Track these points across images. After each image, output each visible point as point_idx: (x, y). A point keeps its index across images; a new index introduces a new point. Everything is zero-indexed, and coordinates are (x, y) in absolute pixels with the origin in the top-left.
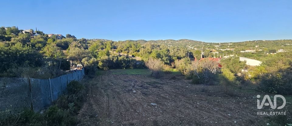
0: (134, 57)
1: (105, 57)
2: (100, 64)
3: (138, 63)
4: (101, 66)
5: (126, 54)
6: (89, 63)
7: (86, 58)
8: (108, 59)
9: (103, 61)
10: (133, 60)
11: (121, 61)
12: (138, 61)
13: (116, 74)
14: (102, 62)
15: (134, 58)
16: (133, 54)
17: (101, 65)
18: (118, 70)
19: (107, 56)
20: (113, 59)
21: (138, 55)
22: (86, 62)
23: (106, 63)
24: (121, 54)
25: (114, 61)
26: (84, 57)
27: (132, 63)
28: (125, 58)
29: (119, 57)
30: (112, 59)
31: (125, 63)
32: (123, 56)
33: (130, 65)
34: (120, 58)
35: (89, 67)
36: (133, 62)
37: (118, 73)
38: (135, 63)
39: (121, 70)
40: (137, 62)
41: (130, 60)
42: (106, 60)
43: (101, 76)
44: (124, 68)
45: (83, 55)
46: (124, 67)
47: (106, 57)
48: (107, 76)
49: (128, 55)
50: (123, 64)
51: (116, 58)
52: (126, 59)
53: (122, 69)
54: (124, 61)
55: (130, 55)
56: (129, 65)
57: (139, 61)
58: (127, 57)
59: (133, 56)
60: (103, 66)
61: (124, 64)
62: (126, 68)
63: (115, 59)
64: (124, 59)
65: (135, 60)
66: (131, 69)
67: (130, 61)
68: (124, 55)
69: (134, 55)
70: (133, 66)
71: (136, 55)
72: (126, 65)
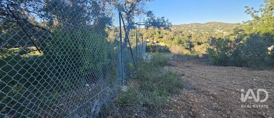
0: (159, 43)
3: (162, 48)
10: (158, 45)
11: (149, 46)
16: (158, 40)
21: (162, 41)
24: (148, 40)
29: (147, 43)
32: (150, 43)
33: (156, 49)
36: (158, 48)
38: (160, 48)
46: (151, 51)
49: (153, 41)
50: (150, 49)
55: (155, 42)
56: (155, 49)
57: (162, 47)
58: (153, 43)
59: (157, 42)
61: (151, 49)
64: (151, 45)
65: (160, 46)
66: (156, 52)
67: (156, 46)
70: (158, 51)
71: (160, 41)
72: (153, 49)
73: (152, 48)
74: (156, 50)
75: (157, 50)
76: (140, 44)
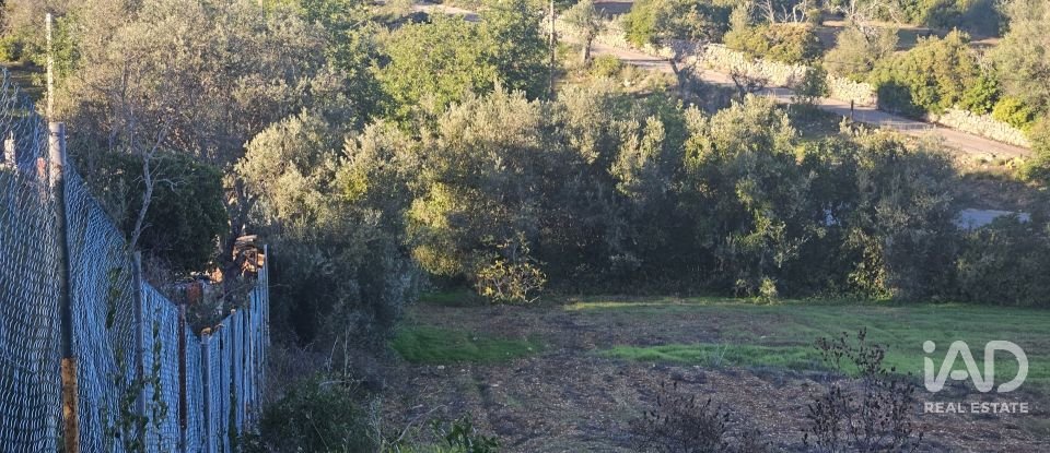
0: (917, 115)
1: (494, 116)
2: (432, 210)
3: (973, 220)
4: (434, 241)
5: (777, 72)
6: (323, 187)
7: (294, 125)
8: (533, 142)
9: (464, 174)
10: (891, 161)
11: (718, 173)
12: (981, 178)
13: (662, 366)
14: (447, 179)
15: (911, 138)
16: (904, 66)
17: (438, 223)
18: (676, 303)
19: (519, 100)
20: (609, 146)
21: (976, 88)
22: (292, 180)
23: (511, 201)
24: (717, 63)
25: (622, 167)
26: (265, 114)
27: (883, 209)
28: (783, 135)
29: (694, 116)
30: (588, 149)
31: (780, 213)
32: (753, 107)
33: (856, 236)
34: (711, 133)
35: (331, 242)
36: (905, 203)
37: (695, 349)
38: (934, 217)
39: (722, 304)
40: (964, 201)
41: (849, 166)
42: (511, 152)
43: (465, 376)
44: (768, 287)
45: (245, 90)
46: (755, 264)
47: (516, 113)
48: (549, 376)
49: (815, 84)
50: (742, 220)
51: (655, 125)
52: (800, 153)
53: (725, 289)
54: (774, 175)
55: (849, 92)
56: (835, 236)
57: (989, 186)
58: (813, 118)
59: (896, 101)
60: (468, 239)
61: (764, 223)
62: (783, 292)
63: (635, 153)
64: (764, 141)
65: (935, 168)
66: (864, 295)
67: (863, 183)
68: (758, 87)
69: (914, 80)
70: (896, 262)
71: (947, 87)
72: (793, 231)
73: (781, 206)
74: (857, 255)
75: (875, 247)
76: (545, 130)
